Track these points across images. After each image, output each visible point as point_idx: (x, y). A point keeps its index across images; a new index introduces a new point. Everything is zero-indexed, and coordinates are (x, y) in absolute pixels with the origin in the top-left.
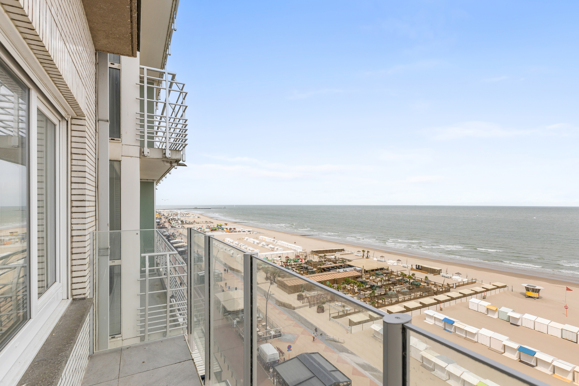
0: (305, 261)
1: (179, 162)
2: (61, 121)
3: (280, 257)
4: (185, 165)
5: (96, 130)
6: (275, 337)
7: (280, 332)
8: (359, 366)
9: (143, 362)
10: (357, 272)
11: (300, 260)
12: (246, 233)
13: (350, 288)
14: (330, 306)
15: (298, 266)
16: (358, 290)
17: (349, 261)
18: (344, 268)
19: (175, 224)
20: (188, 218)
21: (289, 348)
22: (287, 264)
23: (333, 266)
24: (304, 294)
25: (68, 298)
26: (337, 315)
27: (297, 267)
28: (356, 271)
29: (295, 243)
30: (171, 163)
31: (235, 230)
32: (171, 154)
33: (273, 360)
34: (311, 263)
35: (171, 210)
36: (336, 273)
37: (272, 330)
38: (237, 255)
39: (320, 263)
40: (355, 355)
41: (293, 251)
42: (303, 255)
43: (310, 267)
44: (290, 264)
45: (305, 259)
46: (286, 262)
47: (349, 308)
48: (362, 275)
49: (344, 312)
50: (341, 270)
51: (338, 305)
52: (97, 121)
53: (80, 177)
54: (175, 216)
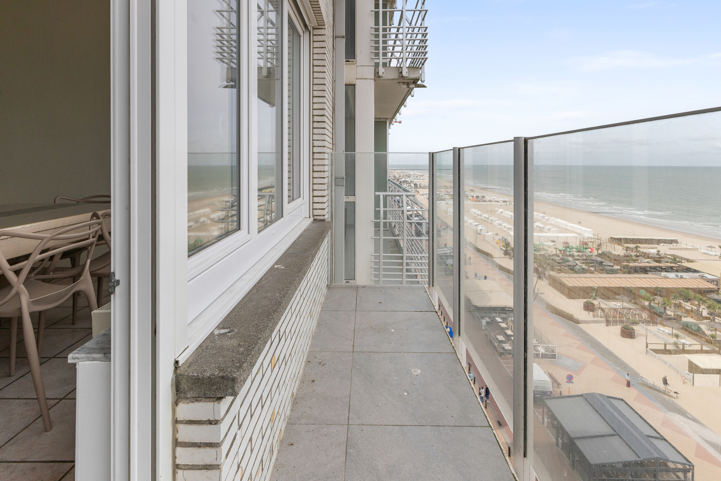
0: (598, 252)
1: (418, 83)
2: (305, 32)
3: (553, 241)
4: (424, 86)
5: (333, 46)
6: (544, 356)
7: (553, 351)
8: (712, 447)
9: (380, 303)
10: (708, 282)
11: (589, 250)
12: (499, 204)
13: (692, 308)
14: (646, 329)
15: (584, 258)
16: (708, 314)
17: (688, 261)
18: (677, 271)
19: (408, 188)
20: (422, 180)
21: (570, 378)
22: (565, 252)
23: (654, 265)
24: (595, 302)
25: (310, 217)
26: (662, 347)
27: (583, 260)
28: (704, 280)
29: (580, 223)
30: (408, 84)
31: (484, 199)
32: (409, 72)
33: (542, 389)
34: (609, 257)
35: (403, 171)
36: (659, 278)
37: (541, 346)
38: (487, 233)
39: (628, 258)
40: (701, 424)
41: (577, 235)
42: (595, 243)
43: (607, 263)
44: (570, 254)
45: (598, 249)
46: (564, 251)
47: (687, 341)
48: (719, 289)
49: (678, 346)
50: (672, 275)
51: (663, 332)
52: (335, 37)
53: (321, 90)
54: (407, 178)
